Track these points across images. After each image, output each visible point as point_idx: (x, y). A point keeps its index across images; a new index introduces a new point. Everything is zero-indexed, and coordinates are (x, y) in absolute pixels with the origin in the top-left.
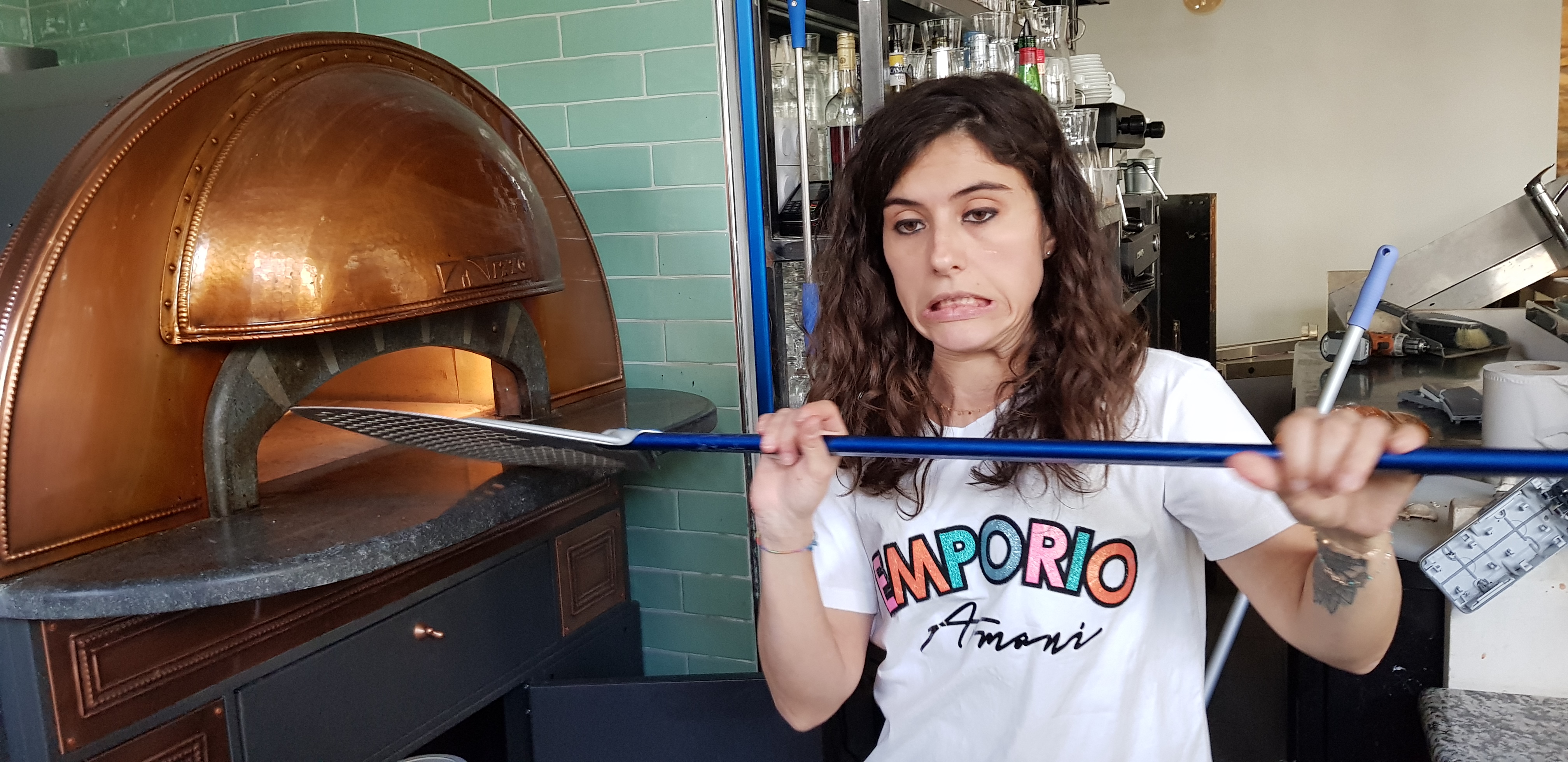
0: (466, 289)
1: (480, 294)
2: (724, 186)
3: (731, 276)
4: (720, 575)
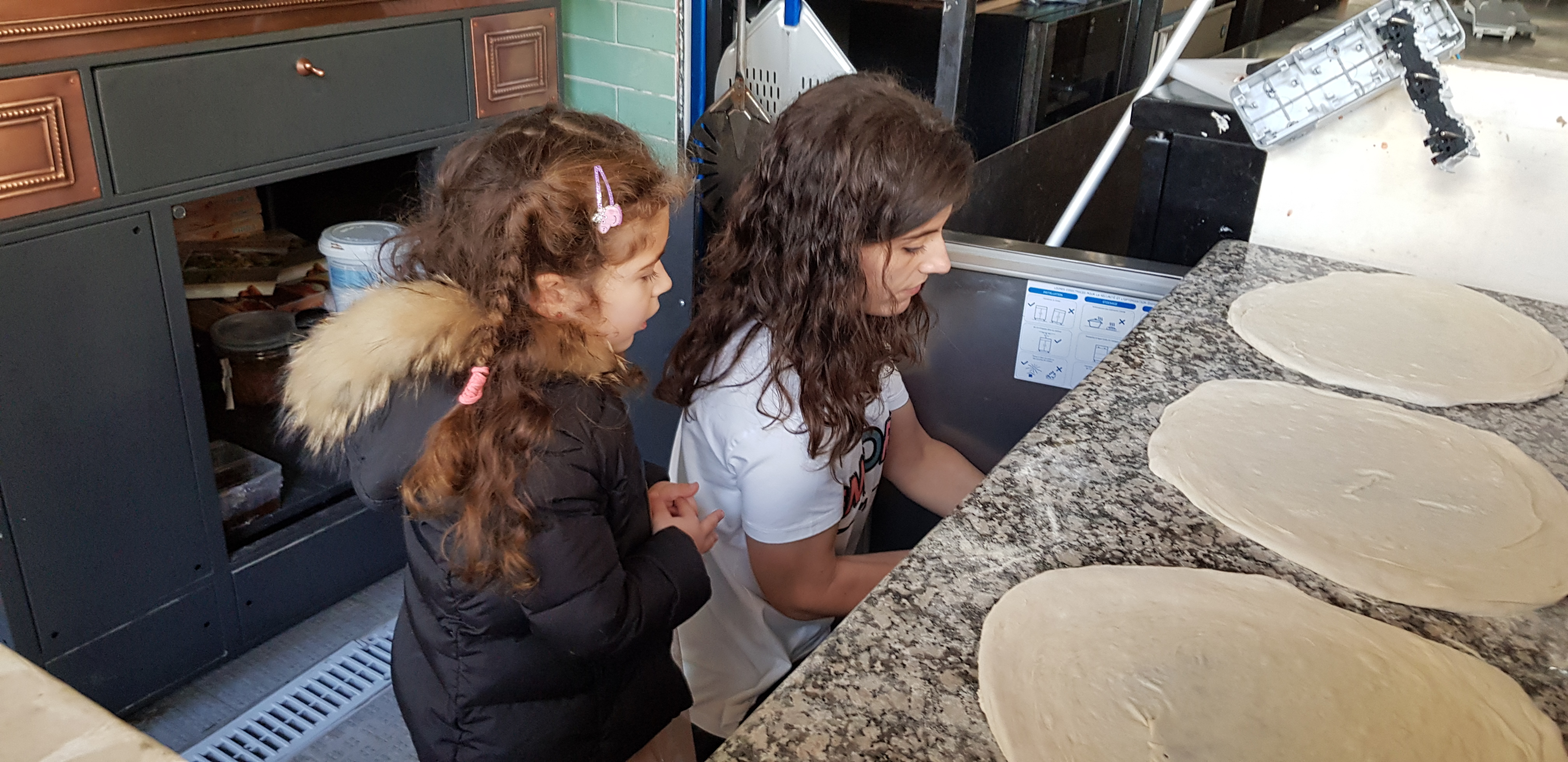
4: (650, 93)
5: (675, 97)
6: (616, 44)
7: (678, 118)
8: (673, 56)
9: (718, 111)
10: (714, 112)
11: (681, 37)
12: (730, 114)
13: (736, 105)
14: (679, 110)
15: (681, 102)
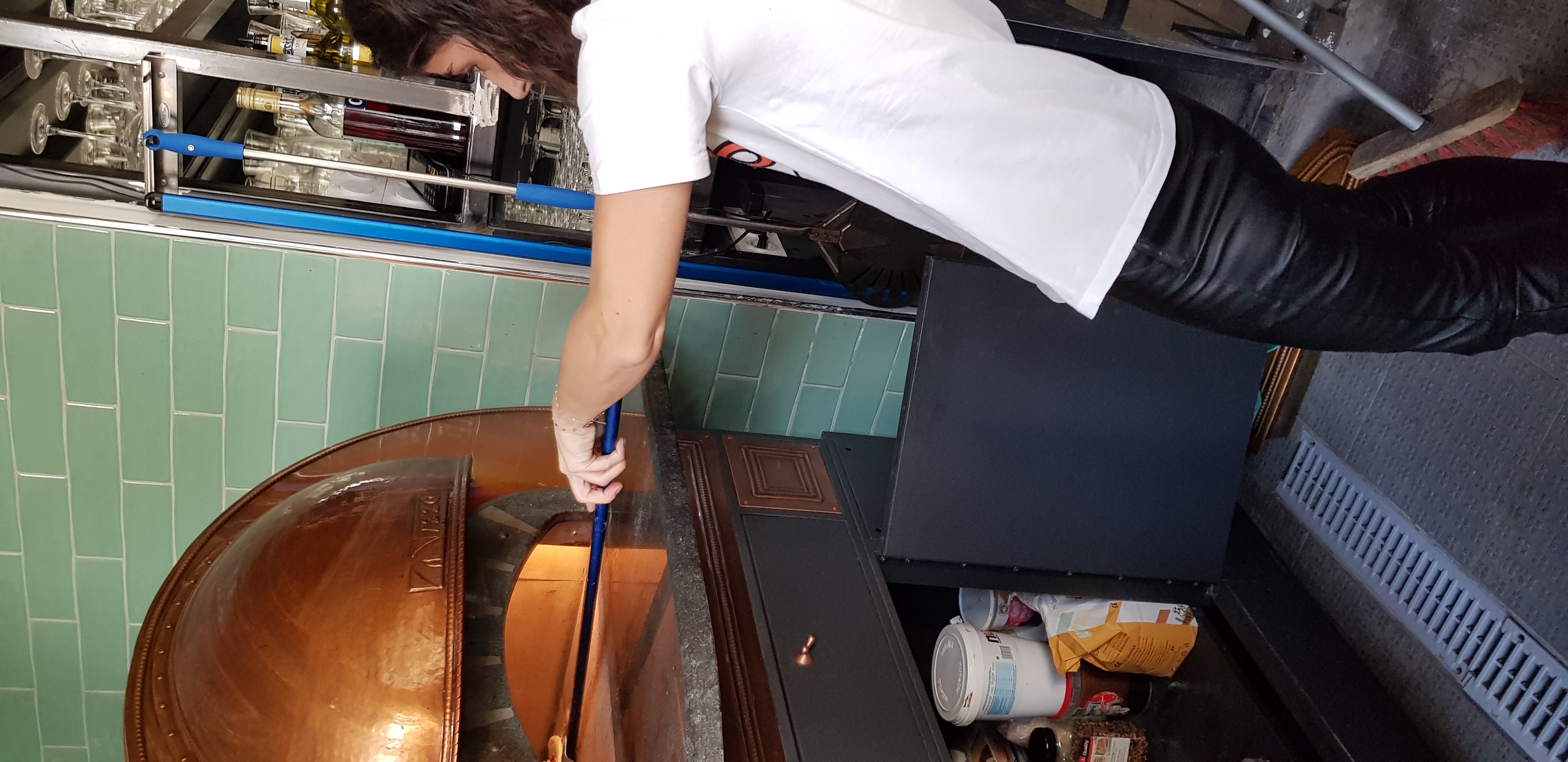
0: (444, 564)
1: (452, 550)
2: (392, 265)
3: (496, 276)
4: (812, 344)
5: (820, 314)
6: (759, 379)
7: (841, 312)
8: (778, 312)
9: (838, 263)
10: (839, 269)
11: (761, 300)
12: (843, 250)
13: (835, 241)
14: (833, 311)
15: (824, 307)
